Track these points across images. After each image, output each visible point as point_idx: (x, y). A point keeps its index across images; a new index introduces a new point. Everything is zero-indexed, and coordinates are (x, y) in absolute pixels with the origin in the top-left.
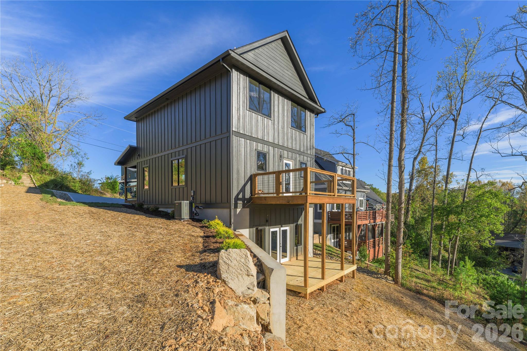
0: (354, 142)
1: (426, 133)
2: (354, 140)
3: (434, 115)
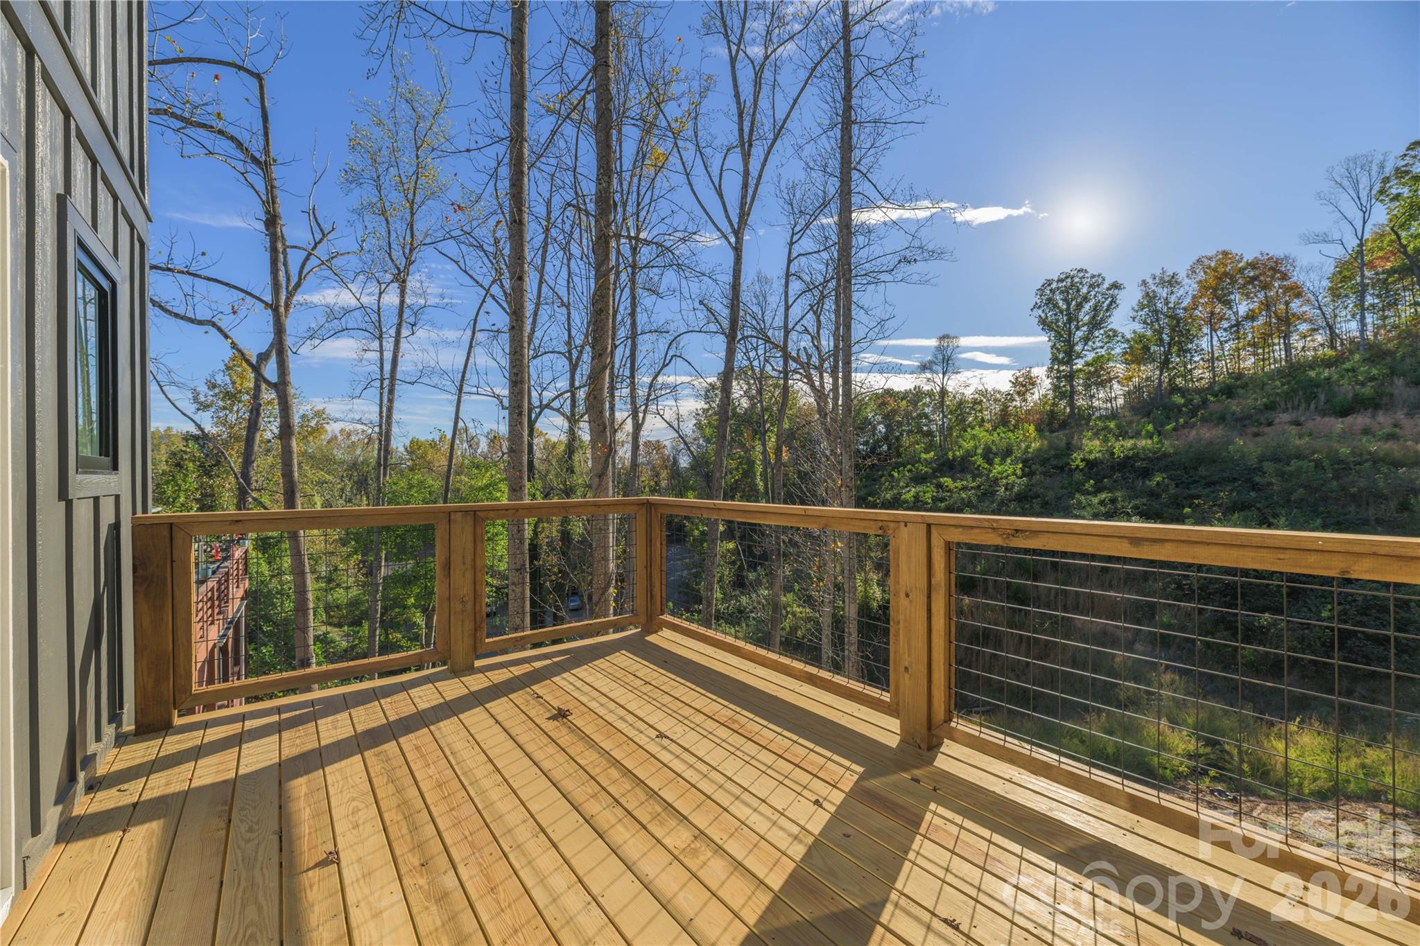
3: (320, 241)
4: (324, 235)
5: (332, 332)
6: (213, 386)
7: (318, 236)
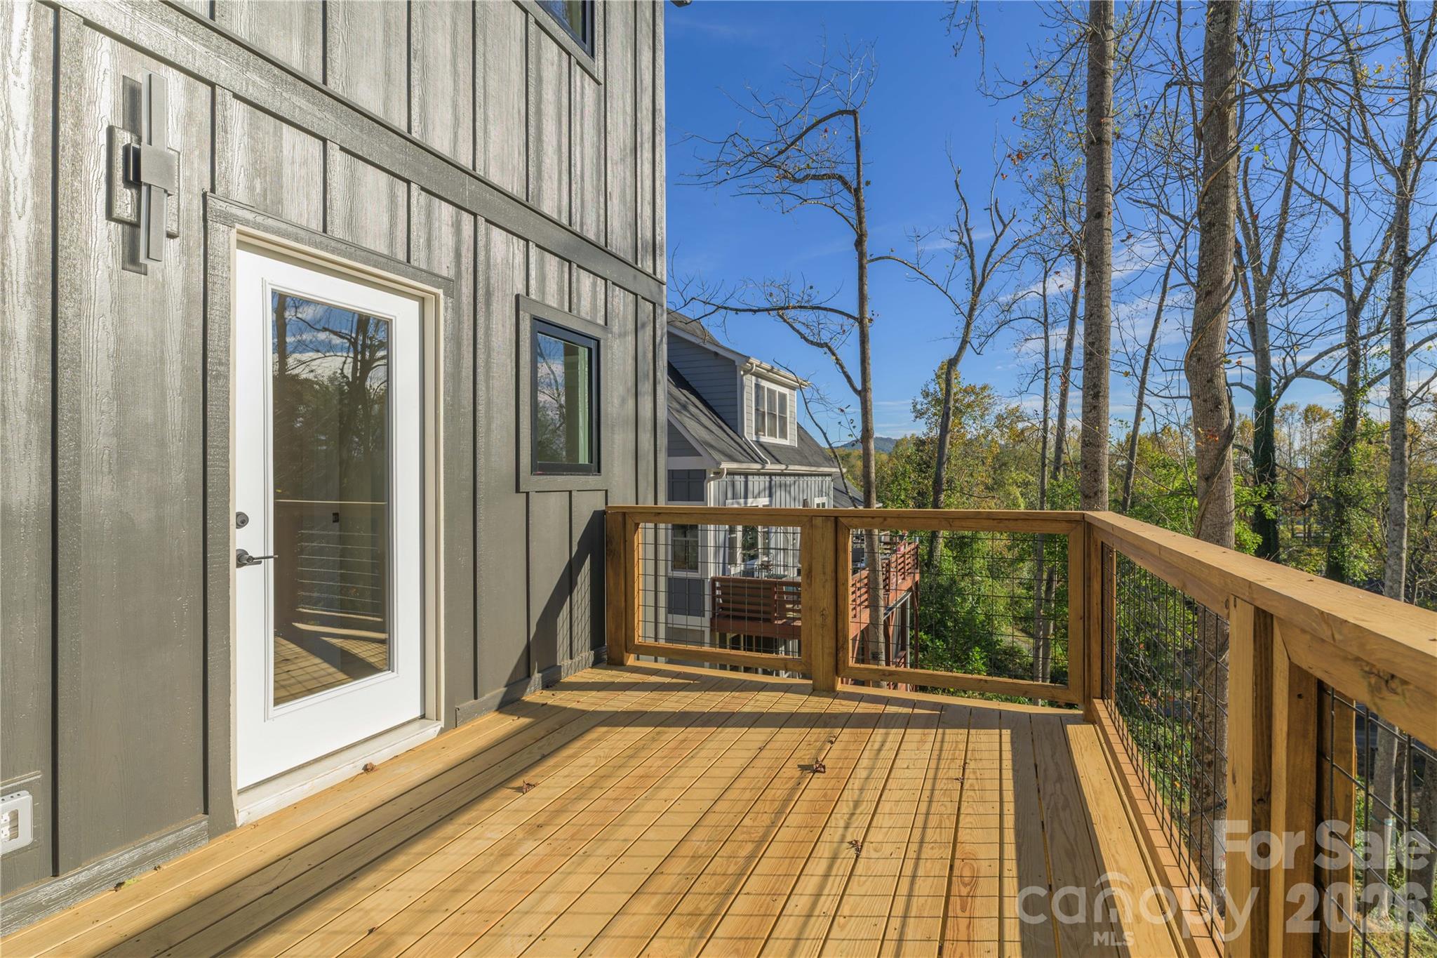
0: (861, 255)
1: (980, 289)
2: (859, 243)
3: (1001, 234)
4: (1005, 226)
5: (997, 326)
6: (926, 395)
7: (999, 228)
